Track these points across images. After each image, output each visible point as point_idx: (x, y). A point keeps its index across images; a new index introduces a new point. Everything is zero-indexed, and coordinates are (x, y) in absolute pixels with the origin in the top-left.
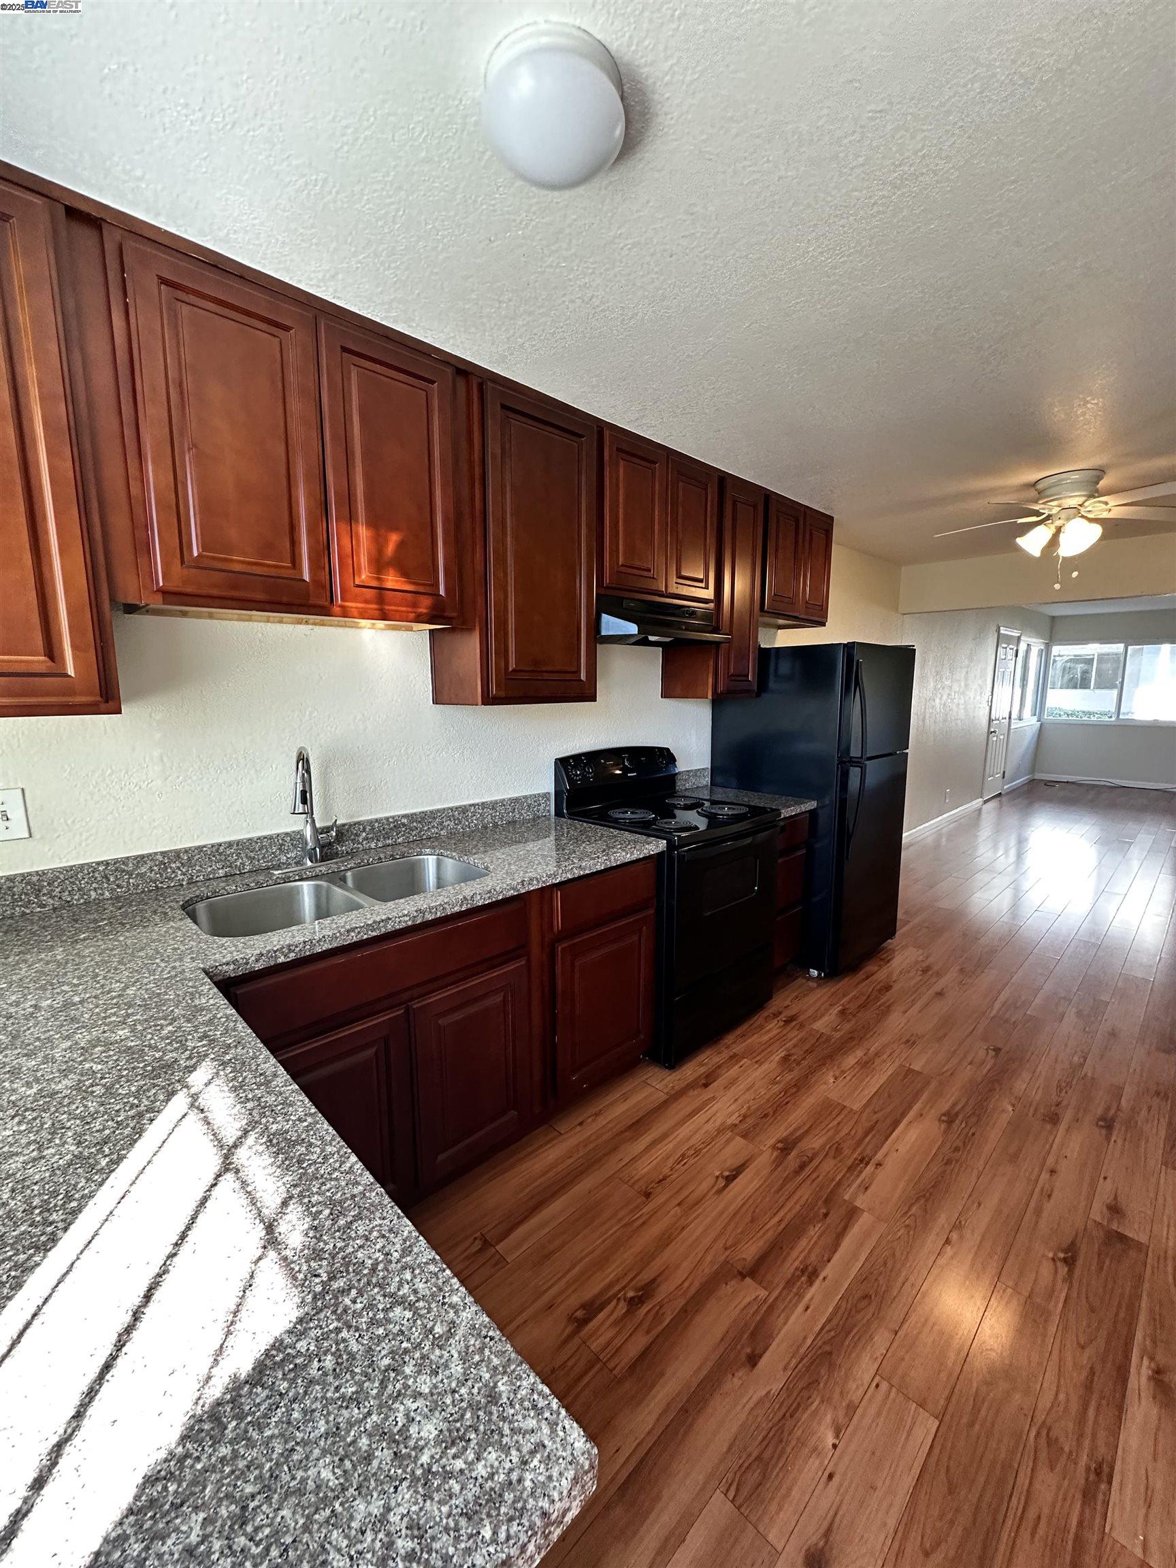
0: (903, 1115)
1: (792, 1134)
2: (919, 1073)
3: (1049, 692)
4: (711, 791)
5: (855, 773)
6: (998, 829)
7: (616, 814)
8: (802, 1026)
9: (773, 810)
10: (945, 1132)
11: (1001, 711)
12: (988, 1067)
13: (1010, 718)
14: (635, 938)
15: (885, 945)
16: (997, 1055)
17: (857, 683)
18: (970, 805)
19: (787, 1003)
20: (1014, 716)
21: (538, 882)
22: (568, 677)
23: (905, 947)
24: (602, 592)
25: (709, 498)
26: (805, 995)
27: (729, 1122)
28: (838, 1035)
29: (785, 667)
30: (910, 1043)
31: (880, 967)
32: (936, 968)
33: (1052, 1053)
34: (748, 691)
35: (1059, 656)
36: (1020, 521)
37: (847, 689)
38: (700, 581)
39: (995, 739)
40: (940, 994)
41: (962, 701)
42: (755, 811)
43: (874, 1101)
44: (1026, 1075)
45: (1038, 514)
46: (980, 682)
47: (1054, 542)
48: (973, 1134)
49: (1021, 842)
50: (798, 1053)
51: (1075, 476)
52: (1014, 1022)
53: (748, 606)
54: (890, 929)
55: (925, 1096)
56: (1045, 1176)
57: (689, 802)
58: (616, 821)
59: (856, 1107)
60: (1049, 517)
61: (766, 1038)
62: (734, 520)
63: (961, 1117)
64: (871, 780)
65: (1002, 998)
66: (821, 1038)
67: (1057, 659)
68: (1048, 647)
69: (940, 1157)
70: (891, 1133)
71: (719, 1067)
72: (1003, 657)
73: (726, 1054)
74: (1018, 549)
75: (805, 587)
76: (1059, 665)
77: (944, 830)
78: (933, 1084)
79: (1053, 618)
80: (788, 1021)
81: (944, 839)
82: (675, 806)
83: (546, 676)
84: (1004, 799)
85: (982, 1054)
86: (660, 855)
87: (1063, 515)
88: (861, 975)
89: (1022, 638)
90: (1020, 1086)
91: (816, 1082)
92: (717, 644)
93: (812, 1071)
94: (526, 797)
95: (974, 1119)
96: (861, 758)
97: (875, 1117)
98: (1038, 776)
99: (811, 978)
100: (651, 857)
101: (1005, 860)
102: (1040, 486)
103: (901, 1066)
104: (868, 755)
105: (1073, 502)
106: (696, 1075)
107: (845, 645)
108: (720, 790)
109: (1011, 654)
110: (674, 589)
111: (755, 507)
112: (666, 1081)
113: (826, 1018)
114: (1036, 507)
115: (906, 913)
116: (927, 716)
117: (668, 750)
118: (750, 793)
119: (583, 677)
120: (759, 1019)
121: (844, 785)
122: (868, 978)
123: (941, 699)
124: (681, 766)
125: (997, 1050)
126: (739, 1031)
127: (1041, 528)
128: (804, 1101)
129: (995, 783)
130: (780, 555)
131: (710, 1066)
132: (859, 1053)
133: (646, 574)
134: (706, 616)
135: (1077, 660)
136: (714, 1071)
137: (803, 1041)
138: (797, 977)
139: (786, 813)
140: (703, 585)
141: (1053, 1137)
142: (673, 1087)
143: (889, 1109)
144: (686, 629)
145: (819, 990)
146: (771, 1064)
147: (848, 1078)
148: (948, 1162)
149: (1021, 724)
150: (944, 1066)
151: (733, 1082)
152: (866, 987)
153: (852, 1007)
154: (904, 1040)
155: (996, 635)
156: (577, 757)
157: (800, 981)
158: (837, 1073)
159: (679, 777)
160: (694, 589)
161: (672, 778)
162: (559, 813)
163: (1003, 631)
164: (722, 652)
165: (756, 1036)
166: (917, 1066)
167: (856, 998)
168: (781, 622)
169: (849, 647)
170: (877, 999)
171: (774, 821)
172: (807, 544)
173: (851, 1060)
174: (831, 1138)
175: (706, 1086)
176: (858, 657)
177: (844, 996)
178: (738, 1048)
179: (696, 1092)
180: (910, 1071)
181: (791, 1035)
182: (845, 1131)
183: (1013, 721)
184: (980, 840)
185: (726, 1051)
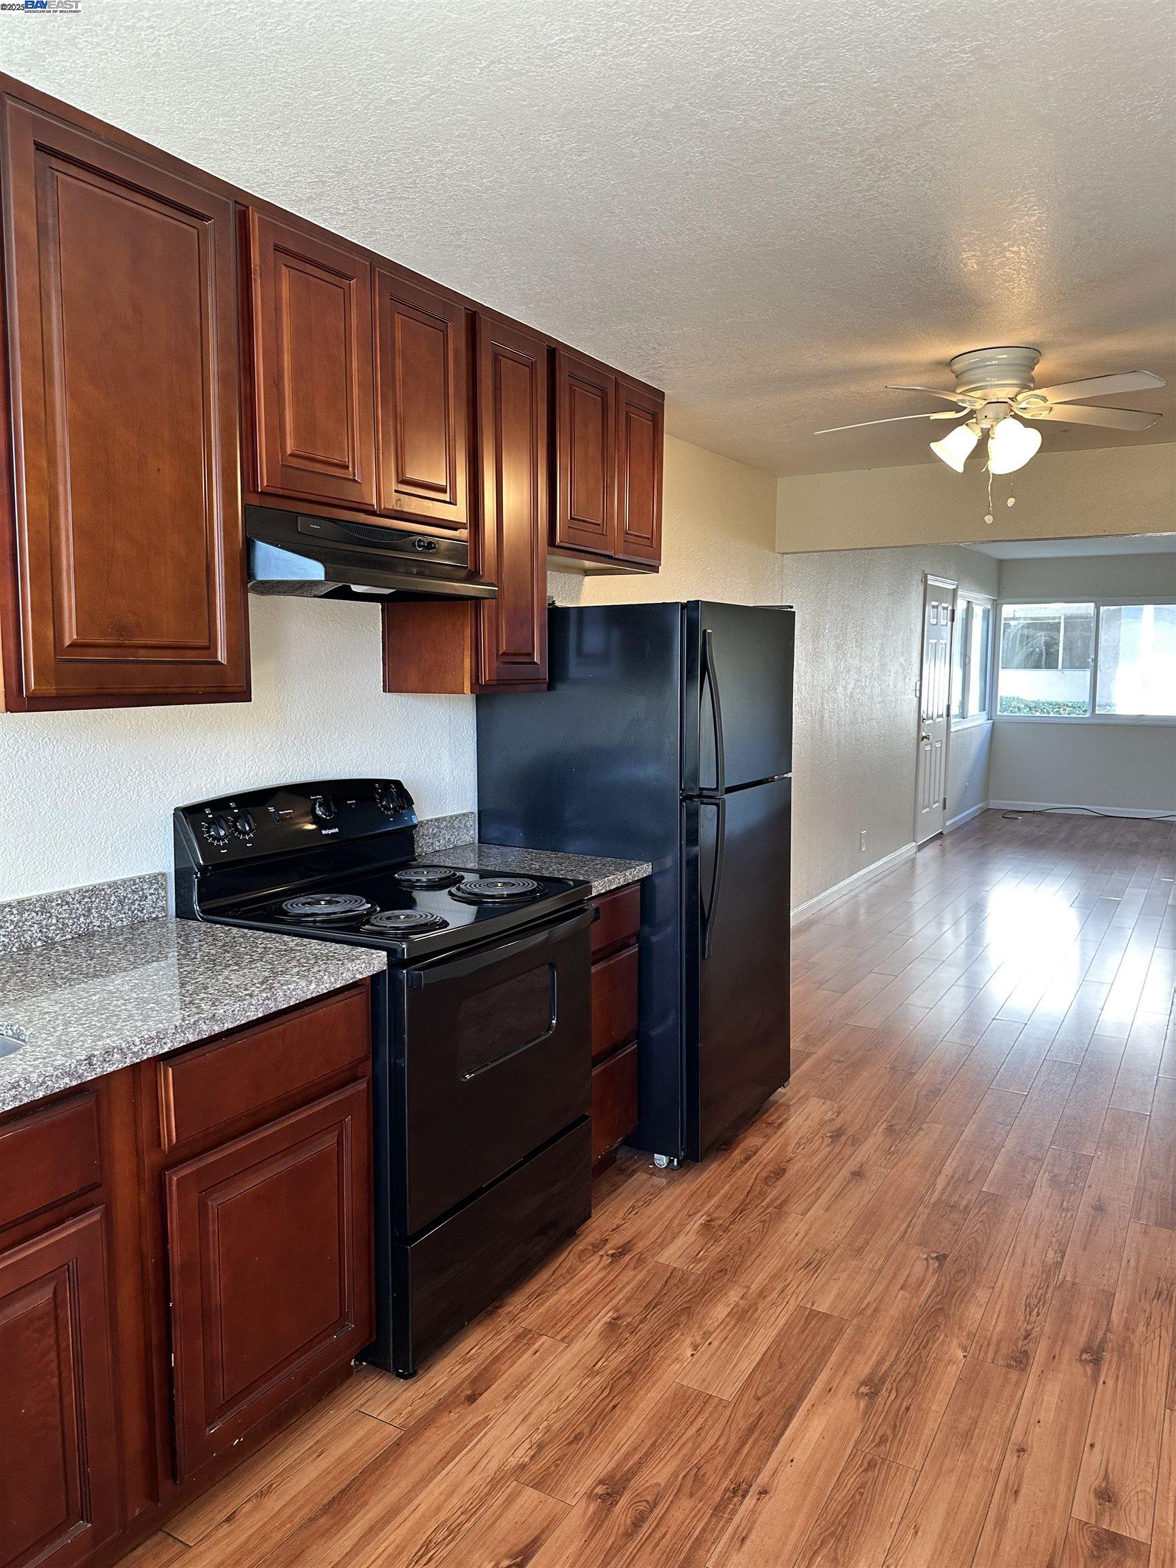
0: (801, 1398)
1: (620, 1465)
2: (827, 1316)
3: (1001, 671)
4: (480, 855)
5: (708, 812)
6: (943, 888)
7: (297, 906)
8: (641, 1260)
9: (578, 883)
10: (865, 1413)
11: (934, 704)
12: (928, 1290)
13: (948, 715)
14: (330, 1141)
15: (773, 1098)
16: (941, 1266)
17: (705, 668)
18: (898, 853)
19: (617, 1221)
20: (955, 710)
21: (124, 1055)
22: (190, 656)
23: (805, 1098)
24: (255, 500)
25: (451, 346)
26: (647, 1203)
27: (513, 1461)
28: (699, 1268)
29: (594, 639)
30: (813, 1266)
31: (768, 1137)
32: (851, 1131)
33: (1018, 1251)
34: (534, 681)
35: (1014, 619)
36: (934, 416)
37: (689, 675)
38: (442, 490)
39: (928, 748)
40: (858, 1174)
41: (877, 690)
42: (550, 885)
43: (757, 1376)
44: (982, 1295)
45: (957, 408)
46: (902, 660)
47: (980, 452)
48: (908, 1409)
49: (977, 909)
50: (635, 1310)
51: (1003, 356)
52: (966, 1207)
53: (527, 537)
54: (779, 1072)
55: (834, 1359)
56: (1011, 1460)
57: (435, 876)
58: (298, 920)
59: (728, 1394)
60: (972, 414)
61: (579, 1292)
62: (497, 387)
63: (887, 1385)
64: (734, 825)
65: (948, 1169)
66: (673, 1278)
67: (1012, 623)
68: (996, 606)
69: (859, 1459)
70: (782, 1434)
71: (497, 1359)
72: (934, 621)
73: (507, 1335)
74: (935, 459)
75: (621, 506)
76: (1011, 632)
77: (863, 897)
78: (849, 1332)
79: (1001, 563)
80: (616, 1257)
81: (862, 911)
82: (413, 885)
83: (143, 655)
84: (947, 842)
85: (919, 1268)
86: (376, 978)
87: (991, 411)
88: (737, 1154)
89: (960, 592)
90: (974, 1313)
91: (664, 1358)
92: (476, 601)
93: (657, 1341)
94: (114, 885)
95: (908, 1384)
96: (717, 789)
97: (757, 1409)
98: (994, 804)
99: (656, 1171)
100: (355, 985)
101: (952, 939)
102: (958, 366)
103: (799, 1308)
104: (727, 786)
105: (1003, 394)
106: (457, 1380)
107: (684, 606)
108: (495, 850)
109: (944, 620)
110: (391, 501)
111: (532, 367)
112: (397, 1405)
113: (680, 1241)
114: (954, 398)
115: (807, 1039)
116: (826, 715)
117: (398, 784)
118: (544, 854)
119: (222, 656)
120: (567, 1258)
121: (693, 837)
122: (748, 1158)
123: (845, 688)
124: (423, 812)
125: (941, 1258)
126: (533, 1286)
127: (961, 431)
128: (642, 1399)
129: (932, 819)
130: (578, 452)
131: (480, 1359)
132: (734, 1296)
133: (338, 472)
134: (456, 551)
135: (1037, 625)
136: (486, 1369)
137: (643, 1286)
138: (634, 1172)
139: (598, 887)
140: (446, 497)
141: (1020, 1393)
142: (411, 1413)
143: (780, 1389)
144: (420, 574)
145: (671, 1189)
146: (589, 1340)
147: (716, 1343)
148: (871, 1465)
149: (966, 724)
150: (865, 1297)
151: (521, 1383)
152: (747, 1175)
153: (723, 1216)
154: (801, 1264)
155: (922, 588)
156: (220, 804)
157: (640, 1177)
158: (698, 1339)
159: (422, 831)
160: (430, 503)
161: (406, 837)
162: (184, 912)
163: (932, 581)
164: (485, 614)
165: (563, 1290)
166: (823, 1307)
167: (728, 1197)
168: (588, 564)
169: (691, 608)
170: (763, 1194)
171: (581, 901)
172: (622, 435)
173: (720, 1311)
174: (688, 1458)
175: (472, 1399)
176: (707, 625)
177: (710, 1197)
178: (530, 1319)
179: (453, 1416)
180: (813, 1315)
181: (624, 1279)
182: (710, 1441)
183: (953, 720)
184: (917, 907)
185: (509, 1327)
